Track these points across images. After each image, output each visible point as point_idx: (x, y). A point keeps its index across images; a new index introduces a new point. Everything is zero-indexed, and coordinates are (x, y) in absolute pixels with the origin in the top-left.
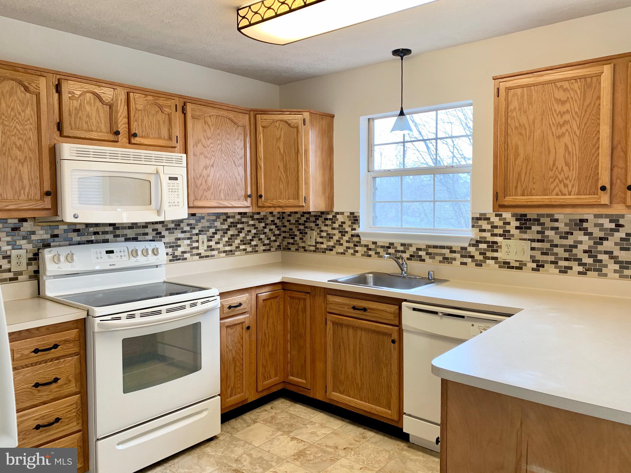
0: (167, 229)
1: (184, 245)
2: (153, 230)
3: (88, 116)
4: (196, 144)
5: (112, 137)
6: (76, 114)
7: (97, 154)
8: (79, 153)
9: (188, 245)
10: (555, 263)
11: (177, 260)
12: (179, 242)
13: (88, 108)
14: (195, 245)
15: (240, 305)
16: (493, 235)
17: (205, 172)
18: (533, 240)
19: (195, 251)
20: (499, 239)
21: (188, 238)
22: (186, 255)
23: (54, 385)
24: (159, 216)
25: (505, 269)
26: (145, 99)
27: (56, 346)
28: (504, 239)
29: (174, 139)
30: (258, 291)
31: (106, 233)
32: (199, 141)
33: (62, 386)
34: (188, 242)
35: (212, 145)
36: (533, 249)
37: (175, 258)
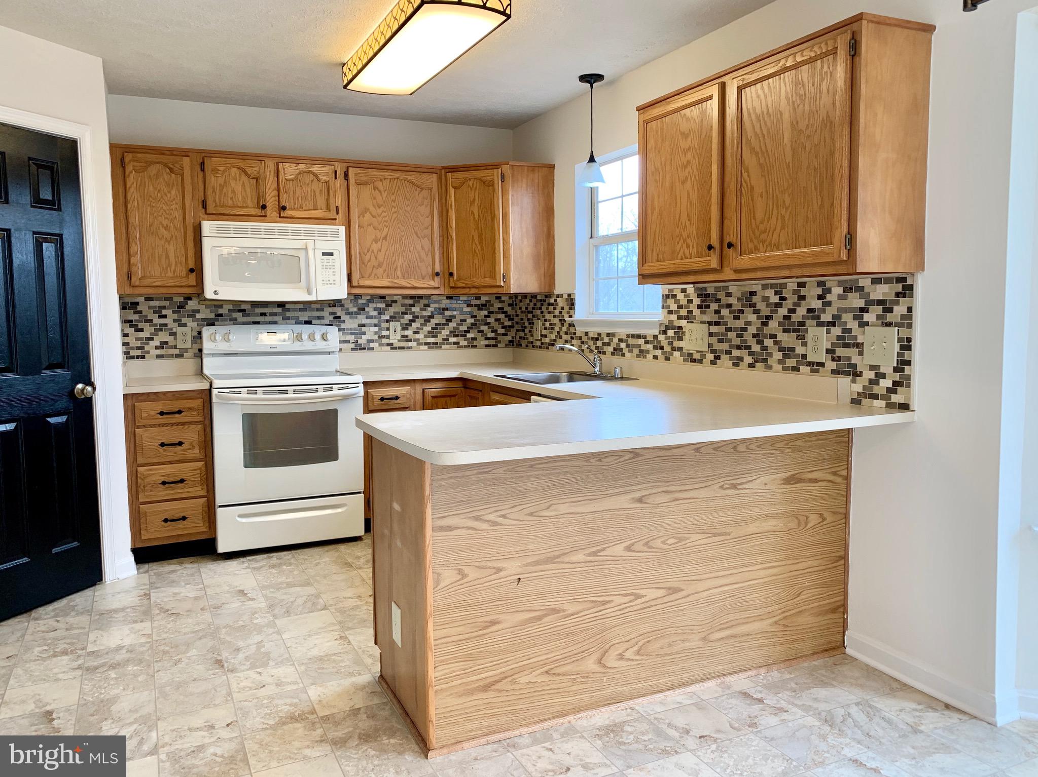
0: (348, 313)
1: (371, 333)
2: (331, 314)
3: (233, 192)
4: (362, 214)
5: (259, 212)
6: (221, 191)
7: (237, 231)
8: (220, 230)
9: (376, 333)
10: (728, 352)
11: (361, 349)
12: (363, 329)
13: (233, 184)
14: (385, 333)
15: (397, 398)
16: (679, 318)
17: (375, 247)
18: (710, 323)
19: (384, 341)
20: (683, 323)
21: (376, 325)
22: (372, 345)
23: (178, 448)
24: (309, 295)
25: (688, 363)
26: (297, 168)
27: (180, 412)
28: (688, 322)
29: (333, 209)
30: (425, 386)
31: (275, 314)
32: (366, 210)
33: (185, 450)
34: (376, 329)
35: (384, 214)
36: (711, 334)
37: (359, 348)
